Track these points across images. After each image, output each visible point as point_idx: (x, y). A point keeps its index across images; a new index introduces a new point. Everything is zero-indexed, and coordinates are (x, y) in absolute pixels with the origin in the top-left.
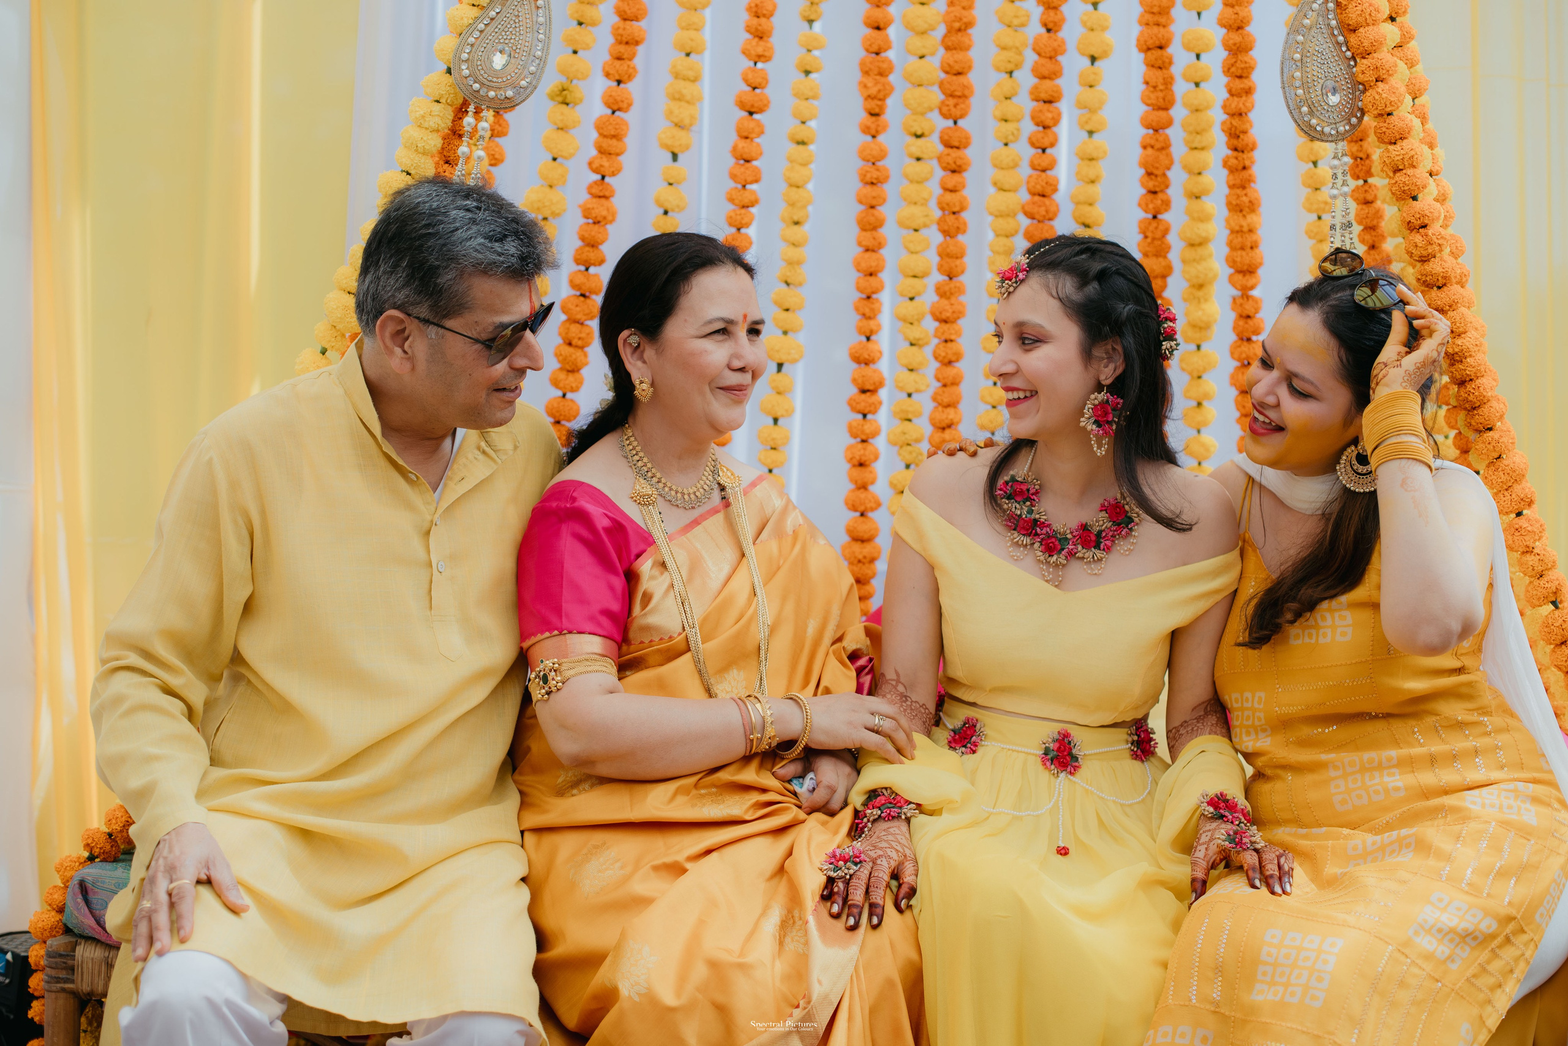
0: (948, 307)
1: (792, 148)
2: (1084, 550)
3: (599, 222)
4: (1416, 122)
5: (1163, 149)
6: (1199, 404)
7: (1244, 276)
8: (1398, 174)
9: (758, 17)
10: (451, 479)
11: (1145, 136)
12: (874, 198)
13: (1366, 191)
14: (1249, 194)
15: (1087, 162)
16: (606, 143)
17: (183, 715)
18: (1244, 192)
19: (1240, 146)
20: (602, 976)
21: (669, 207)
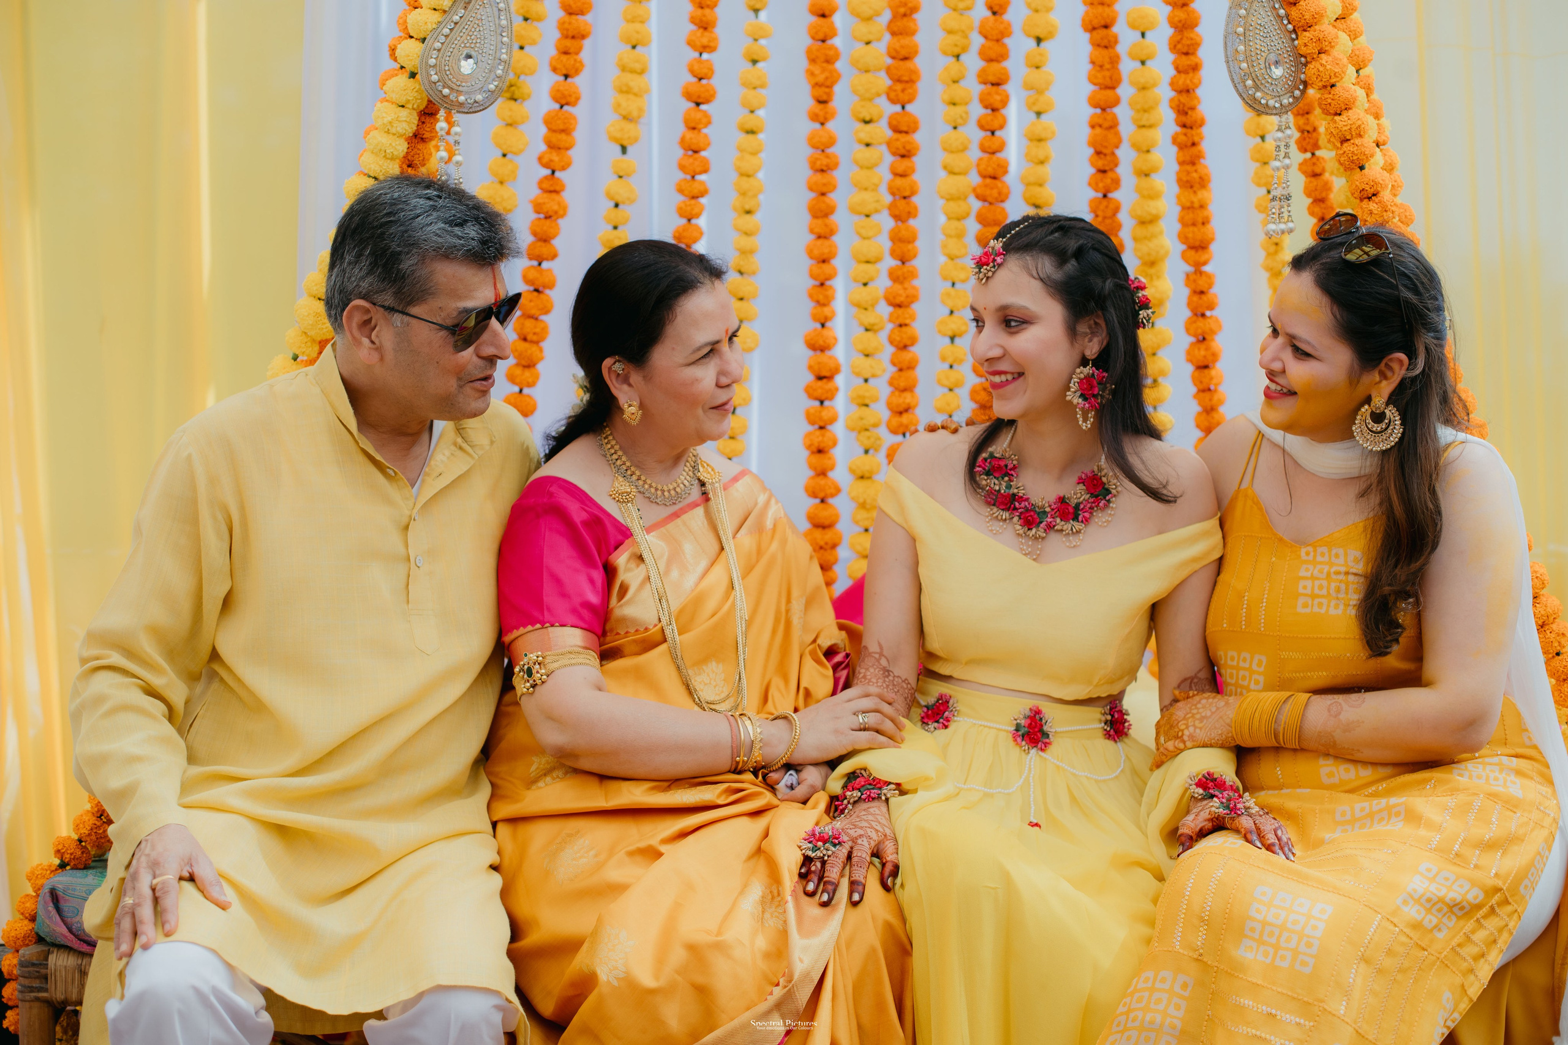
0: (901, 292)
1: (742, 136)
2: (1063, 523)
3: (550, 217)
4: (1361, 93)
5: (1111, 128)
7: (1197, 251)
8: (1345, 145)
9: (702, 8)
10: (428, 475)
11: (1093, 116)
12: (824, 185)
13: (1314, 164)
14: (1199, 170)
15: (1036, 143)
16: (555, 138)
17: (165, 717)
18: (1194, 168)
19: (1188, 123)
20: (579, 962)
21: (619, 199)
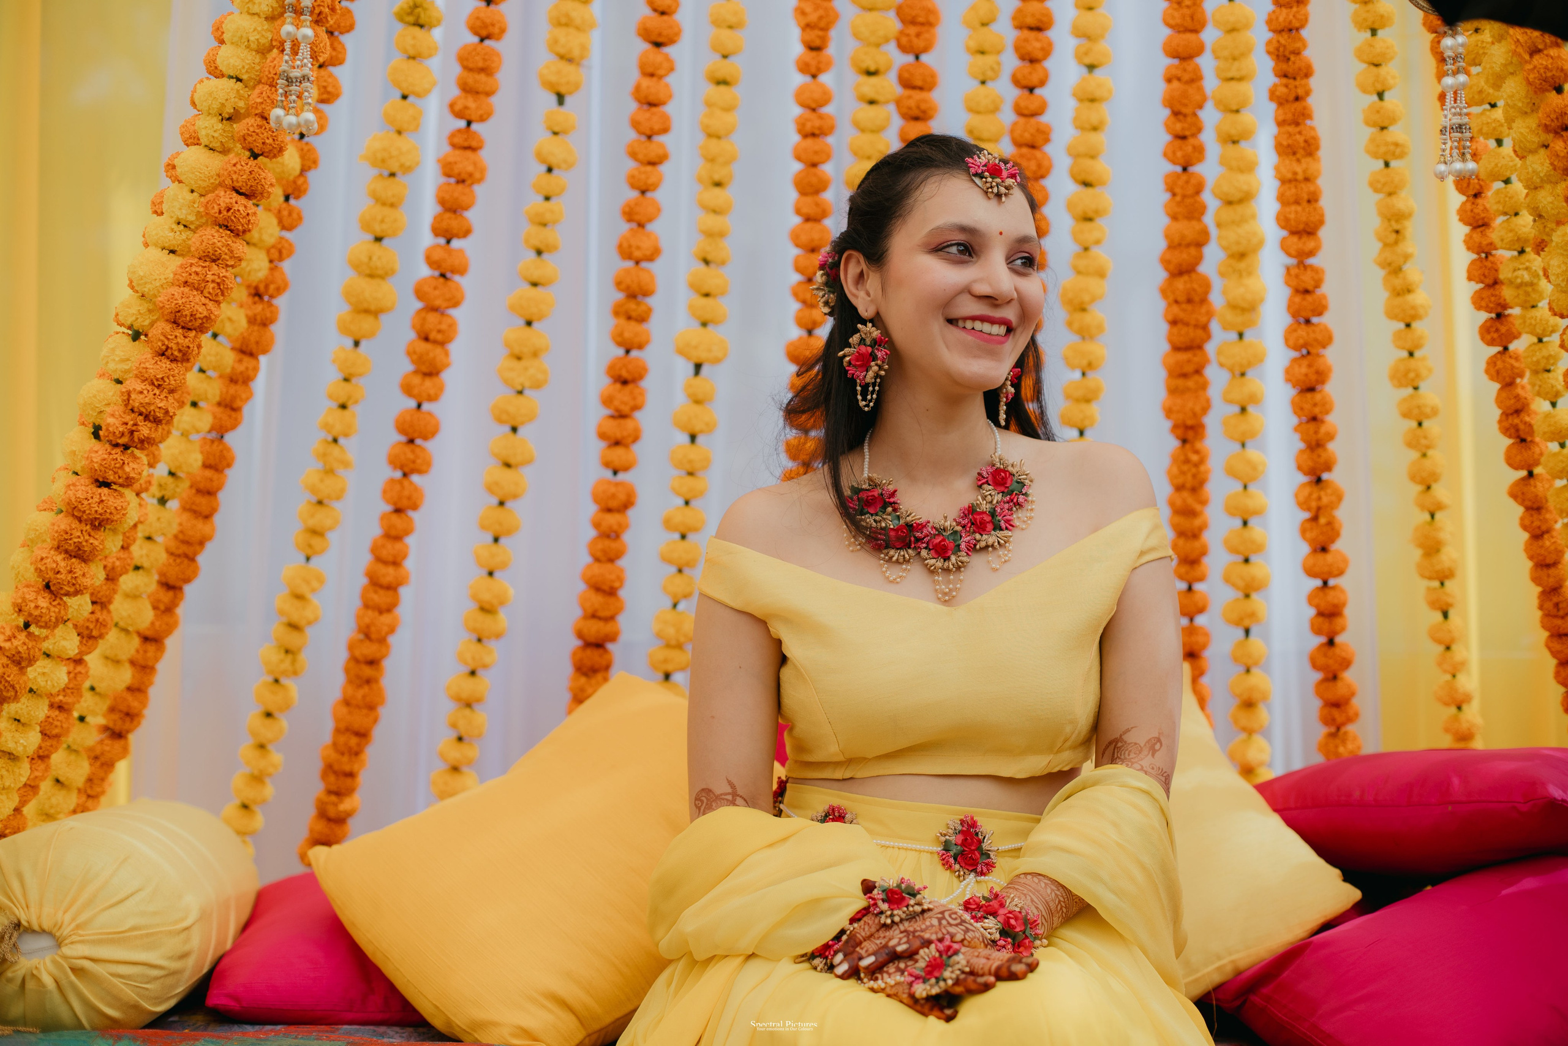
1: (711, 89)
3: (464, 181)
5: (1192, 81)
6: (1243, 410)
7: (1300, 238)
11: (1168, 68)
12: (816, 153)
14: (1304, 132)
15: (1088, 104)
16: (471, 79)
18: (1298, 129)
19: (1291, 71)
21: (553, 161)
